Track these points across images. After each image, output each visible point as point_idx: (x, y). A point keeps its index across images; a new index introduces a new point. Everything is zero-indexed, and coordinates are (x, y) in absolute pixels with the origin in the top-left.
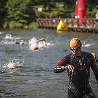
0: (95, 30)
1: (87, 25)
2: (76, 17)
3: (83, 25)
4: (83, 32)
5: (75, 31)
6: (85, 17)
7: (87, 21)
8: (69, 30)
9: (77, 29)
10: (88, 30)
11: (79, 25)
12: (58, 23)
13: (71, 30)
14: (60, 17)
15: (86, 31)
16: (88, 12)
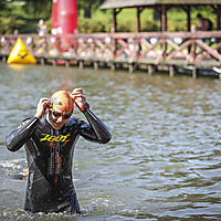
0: (98, 62)
1: (79, 50)
2: (54, 32)
3: (71, 50)
4: (71, 65)
5: (51, 64)
6: (76, 31)
7: (81, 41)
8: (38, 63)
9: (56, 59)
10: (83, 61)
11: (61, 50)
12: (11, 46)
13: (42, 61)
14: (16, 32)
15: (78, 65)
16: (81, 19)
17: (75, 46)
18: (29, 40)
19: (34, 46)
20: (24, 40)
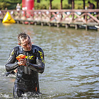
0: (43, 23)
1: (35, 17)
2: (23, 9)
3: (31, 17)
4: (31, 24)
5: (22, 23)
6: (33, 9)
7: (35, 13)
8: (16, 23)
9: (24, 21)
10: (36, 22)
11: (26, 17)
12: (4, 15)
13: (18, 22)
14: (6, 9)
15: (34, 24)
16: (36, 3)
17: (33, 15)
18: (12, 12)
19: (14, 15)
20: (10, 12)
